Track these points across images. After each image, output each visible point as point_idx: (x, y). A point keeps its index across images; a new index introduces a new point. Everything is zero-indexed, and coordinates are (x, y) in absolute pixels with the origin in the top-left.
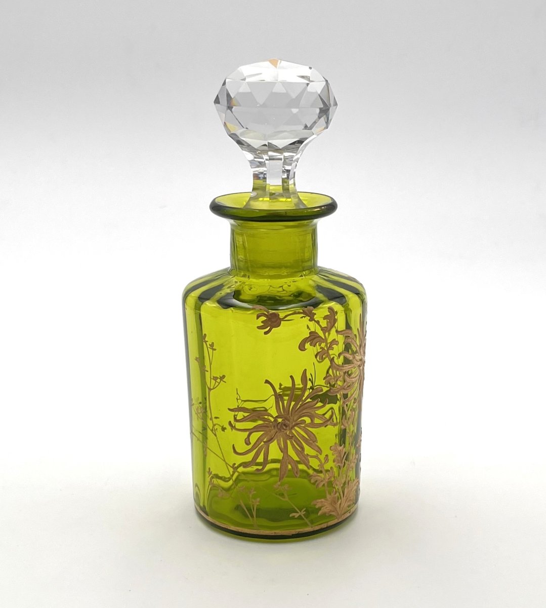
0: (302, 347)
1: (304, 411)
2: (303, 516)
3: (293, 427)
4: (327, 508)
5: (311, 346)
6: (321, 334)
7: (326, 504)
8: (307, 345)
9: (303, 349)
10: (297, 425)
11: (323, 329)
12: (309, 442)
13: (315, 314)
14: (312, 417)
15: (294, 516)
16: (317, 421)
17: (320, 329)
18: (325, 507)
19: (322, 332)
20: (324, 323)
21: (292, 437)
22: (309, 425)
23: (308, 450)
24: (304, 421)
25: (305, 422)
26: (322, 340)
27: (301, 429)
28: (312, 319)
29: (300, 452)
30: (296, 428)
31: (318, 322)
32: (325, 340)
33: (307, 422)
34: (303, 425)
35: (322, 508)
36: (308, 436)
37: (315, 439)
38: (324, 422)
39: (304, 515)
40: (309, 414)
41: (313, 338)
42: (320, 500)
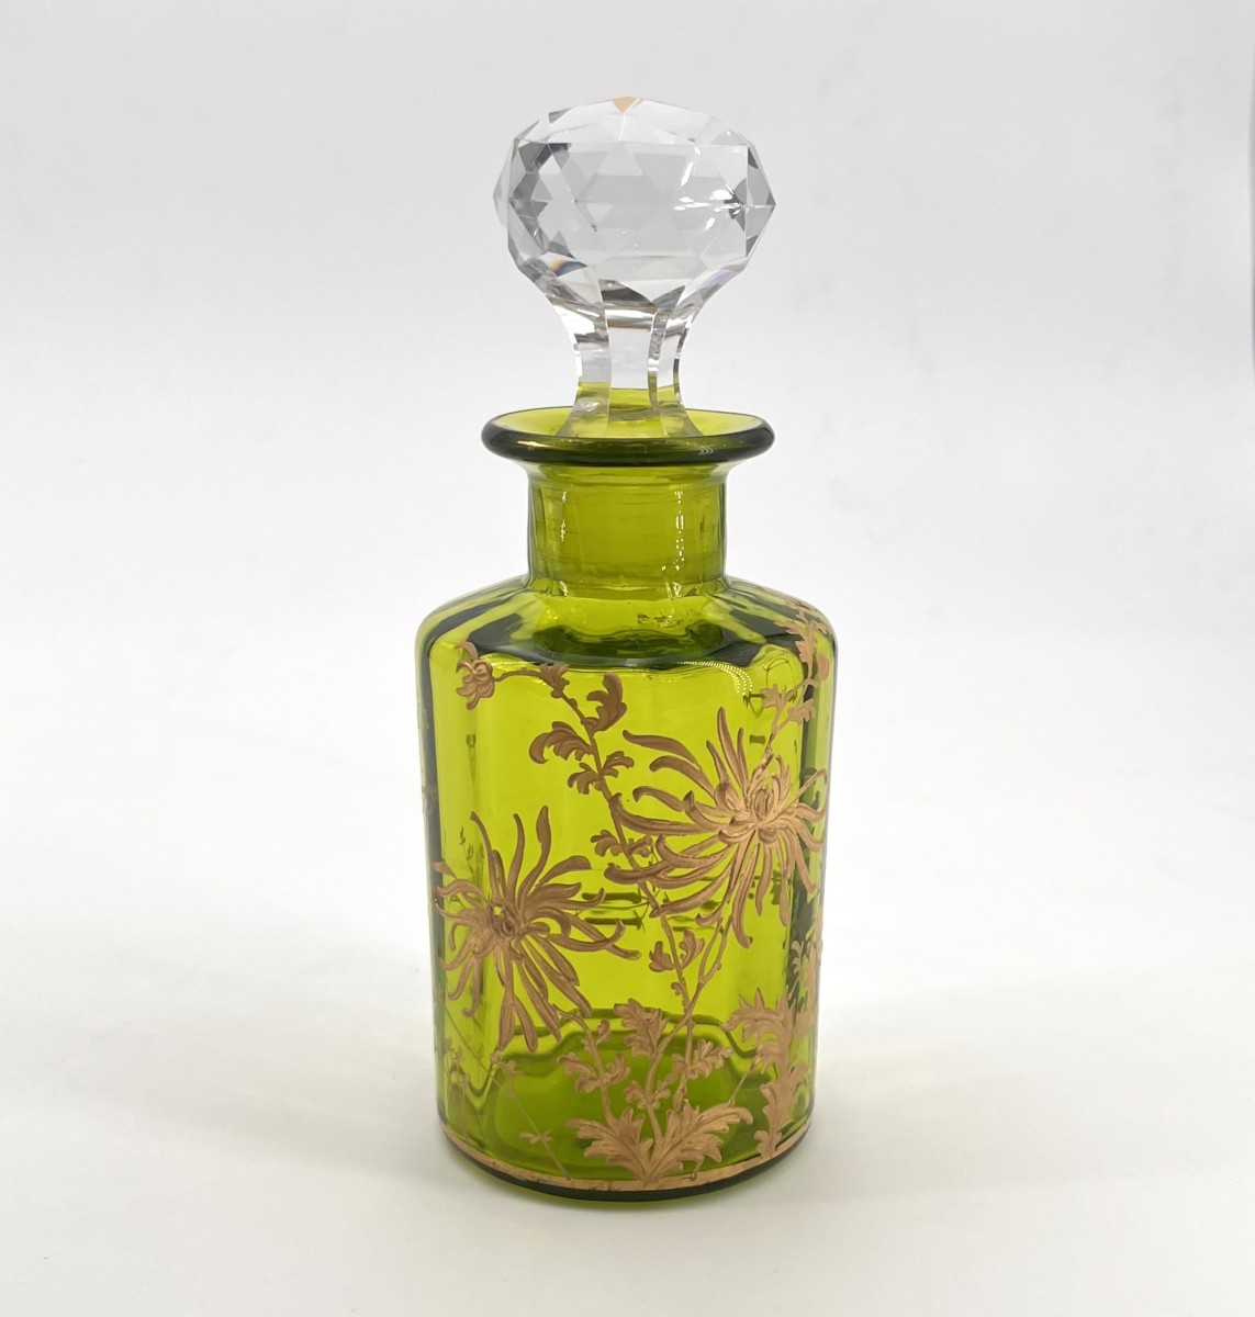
0: (536, 754)
1: (546, 904)
2: (546, 1144)
3: (522, 936)
4: (606, 1145)
5: (557, 754)
6: (581, 731)
7: (604, 1135)
8: (548, 752)
9: (540, 759)
10: (529, 930)
11: (586, 722)
12: (559, 979)
13: (568, 683)
14: (565, 923)
15: (528, 1139)
16: (576, 934)
17: (579, 719)
18: (603, 1142)
19: (583, 727)
20: (590, 709)
21: (521, 956)
22: (557, 939)
23: (555, 997)
24: (545, 928)
25: (549, 929)
26: (586, 748)
27: (538, 941)
28: (558, 693)
29: (540, 996)
30: (527, 936)
31: (573, 703)
32: (593, 750)
33: (552, 932)
34: (544, 936)
35: (594, 1143)
36: (556, 964)
37: (572, 975)
38: (596, 942)
39: (549, 1143)
40: (555, 912)
41: (561, 738)
42: (588, 1123)
